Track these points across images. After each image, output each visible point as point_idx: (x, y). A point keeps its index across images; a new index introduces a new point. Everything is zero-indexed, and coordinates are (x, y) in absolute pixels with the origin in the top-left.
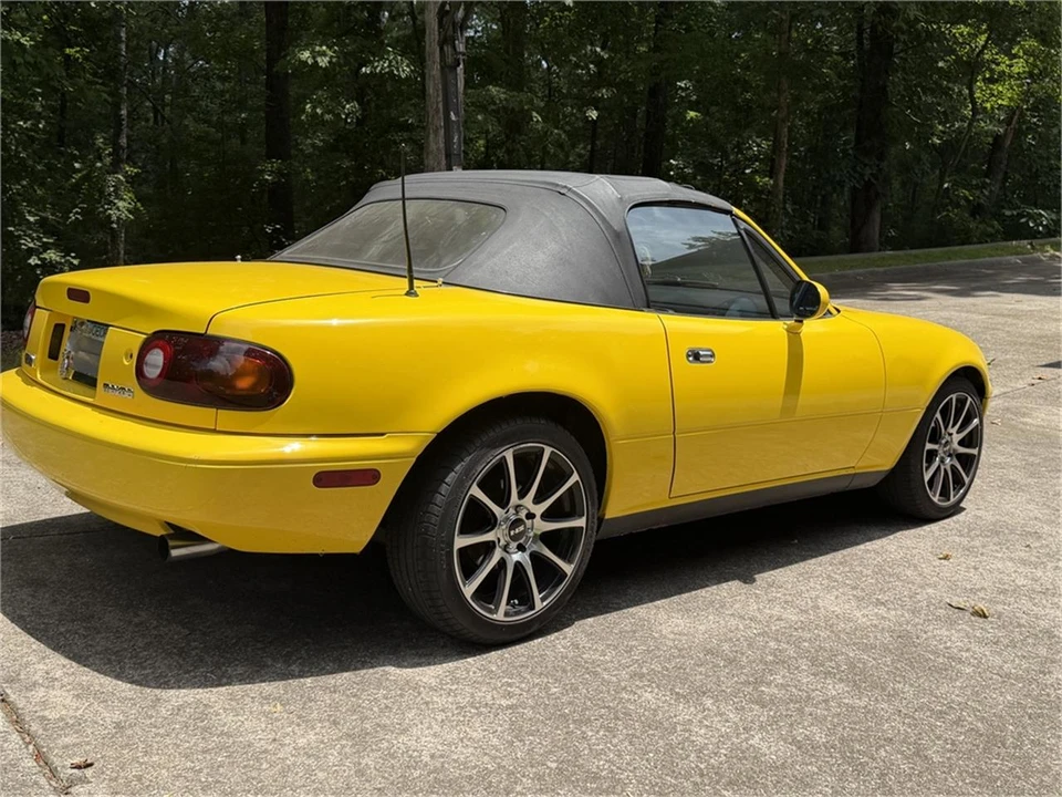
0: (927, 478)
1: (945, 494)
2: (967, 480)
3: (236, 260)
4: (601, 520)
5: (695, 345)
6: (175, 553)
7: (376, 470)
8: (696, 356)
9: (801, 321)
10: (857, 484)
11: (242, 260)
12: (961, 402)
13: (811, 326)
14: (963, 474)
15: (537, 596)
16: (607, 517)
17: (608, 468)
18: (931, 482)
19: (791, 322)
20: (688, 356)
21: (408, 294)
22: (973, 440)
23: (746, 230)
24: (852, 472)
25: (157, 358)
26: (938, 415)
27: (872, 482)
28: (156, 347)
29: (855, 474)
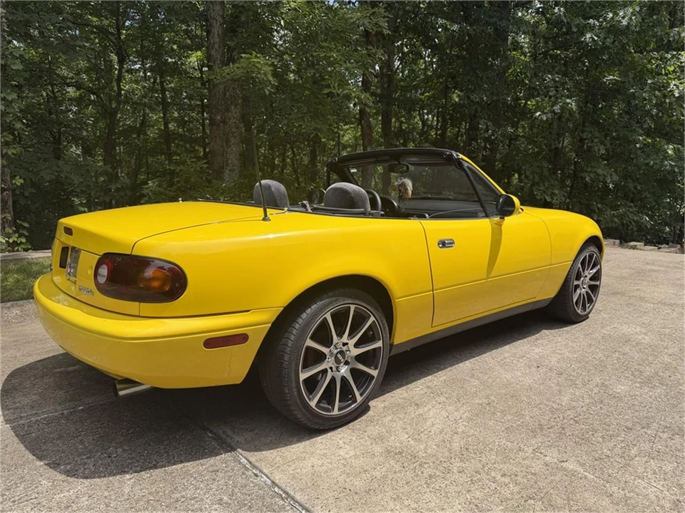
0: (575, 301)
1: (584, 308)
2: (594, 299)
3: (179, 201)
4: (391, 345)
5: (443, 237)
6: (121, 393)
7: (246, 334)
8: (443, 244)
9: (503, 218)
10: (537, 307)
11: (183, 201)
12: (591, 256)
13: (508, 220)
14: (592, 296)
15: (357, 393)
16: (395, 343)
17: (394, 315)
18: (577, 302)
19: (497, 219)
20: (439, 244)
21: (264, 219)
22: (596, 277)
23: (468, 167)
24: (535, 300)
25: (104, 271)
26: (580, 265)
27: (545, 305)
28: (104, 263)
29: (537, 301)
